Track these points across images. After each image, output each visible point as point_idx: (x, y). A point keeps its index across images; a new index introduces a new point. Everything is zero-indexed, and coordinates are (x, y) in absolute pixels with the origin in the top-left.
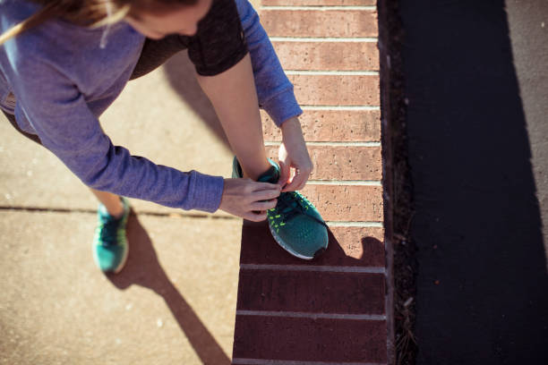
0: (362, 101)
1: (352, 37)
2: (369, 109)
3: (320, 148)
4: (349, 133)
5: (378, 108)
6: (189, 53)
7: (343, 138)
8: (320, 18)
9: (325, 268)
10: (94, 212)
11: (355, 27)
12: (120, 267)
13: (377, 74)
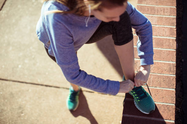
0: (169, 60)
1: (166, 37)
2: (172, 63)
3: (153, 75)
4: (164, 71)
5: (175, 63)
6: (113, 36)
7: (162, 72)
8: (155, 29)
9: (153, 119)
10: (68, 89)
11: (168, 33)
12: (75, 109)
13: (175, 50)
